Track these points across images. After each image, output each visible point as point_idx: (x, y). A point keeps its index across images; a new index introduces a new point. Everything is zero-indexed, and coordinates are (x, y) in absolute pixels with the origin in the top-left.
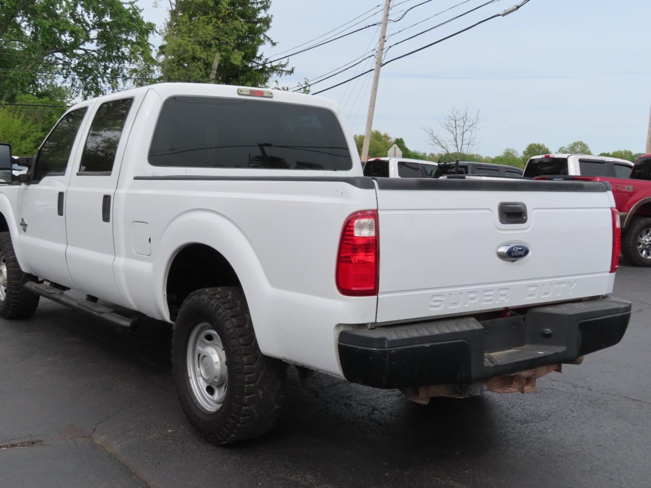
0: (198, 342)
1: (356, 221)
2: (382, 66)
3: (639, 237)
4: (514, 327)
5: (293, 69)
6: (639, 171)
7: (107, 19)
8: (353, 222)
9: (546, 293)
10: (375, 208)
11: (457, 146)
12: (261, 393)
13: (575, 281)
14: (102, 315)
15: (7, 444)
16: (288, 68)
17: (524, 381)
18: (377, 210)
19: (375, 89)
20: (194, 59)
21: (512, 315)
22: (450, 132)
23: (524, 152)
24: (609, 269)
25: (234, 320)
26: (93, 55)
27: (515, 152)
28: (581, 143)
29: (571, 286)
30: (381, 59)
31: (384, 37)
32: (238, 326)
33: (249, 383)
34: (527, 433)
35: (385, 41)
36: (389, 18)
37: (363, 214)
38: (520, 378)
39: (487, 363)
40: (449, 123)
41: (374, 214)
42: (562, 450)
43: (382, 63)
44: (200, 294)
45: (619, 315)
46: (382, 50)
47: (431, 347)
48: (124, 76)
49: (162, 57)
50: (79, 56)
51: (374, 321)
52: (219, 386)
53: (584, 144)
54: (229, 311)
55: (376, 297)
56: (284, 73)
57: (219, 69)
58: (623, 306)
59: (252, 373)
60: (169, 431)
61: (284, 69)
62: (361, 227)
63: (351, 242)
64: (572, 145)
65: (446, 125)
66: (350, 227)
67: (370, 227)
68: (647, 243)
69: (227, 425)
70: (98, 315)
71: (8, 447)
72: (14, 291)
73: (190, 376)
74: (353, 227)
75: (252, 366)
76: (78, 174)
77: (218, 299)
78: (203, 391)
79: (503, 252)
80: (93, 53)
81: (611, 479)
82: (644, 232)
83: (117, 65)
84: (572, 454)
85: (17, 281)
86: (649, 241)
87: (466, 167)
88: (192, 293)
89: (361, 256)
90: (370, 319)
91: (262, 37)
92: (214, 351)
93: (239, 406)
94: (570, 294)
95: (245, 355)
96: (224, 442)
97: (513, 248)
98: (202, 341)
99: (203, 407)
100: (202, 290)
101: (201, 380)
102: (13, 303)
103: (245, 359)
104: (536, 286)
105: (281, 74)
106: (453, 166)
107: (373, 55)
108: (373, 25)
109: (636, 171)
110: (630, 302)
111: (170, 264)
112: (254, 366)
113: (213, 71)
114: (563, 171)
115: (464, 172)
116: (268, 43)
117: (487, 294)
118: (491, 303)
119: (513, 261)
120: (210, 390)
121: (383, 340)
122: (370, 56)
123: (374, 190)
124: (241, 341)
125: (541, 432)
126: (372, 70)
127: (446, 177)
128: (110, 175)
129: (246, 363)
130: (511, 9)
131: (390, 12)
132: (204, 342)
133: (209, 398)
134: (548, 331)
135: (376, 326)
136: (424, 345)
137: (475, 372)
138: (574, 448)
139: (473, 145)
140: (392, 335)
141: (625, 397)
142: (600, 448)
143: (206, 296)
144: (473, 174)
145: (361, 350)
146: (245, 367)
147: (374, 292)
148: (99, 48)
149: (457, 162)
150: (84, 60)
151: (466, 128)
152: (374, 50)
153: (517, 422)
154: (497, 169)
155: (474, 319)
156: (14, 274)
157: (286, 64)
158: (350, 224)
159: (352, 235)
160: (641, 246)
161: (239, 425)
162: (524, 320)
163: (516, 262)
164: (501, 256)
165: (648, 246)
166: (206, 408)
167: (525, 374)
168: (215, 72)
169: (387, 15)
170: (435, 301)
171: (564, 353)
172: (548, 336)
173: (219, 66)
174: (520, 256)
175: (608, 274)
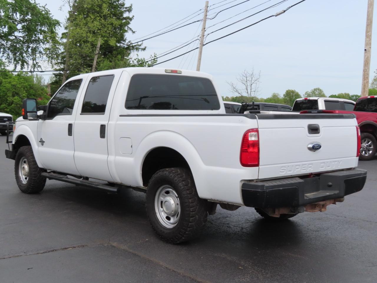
0: (161, 195)
1: (249, 134)
2: (203, 46)
3: (361, 144)
4: (315, 182)
5: (145, 47)
6: (358, 107)
7: (29, 17)
8: (248, 134)
9: (328, 166)
10: (257, 127)
11: (248, 93)
12: (197, 216)
13: (341, 161)
14: (98, 187)
15: (71, 247)
16: (142, 47)
17: (322, 206)
18: (258, 129)
19: (200, 59)
20: (86, 42)
21: (314, 177)
22: (243, 84)
23: (284, 95)
24: (356, 155)
25: (183, 182)
26: (20, 39)
27: (279, 95)
28: (319, 89)
29: (339, 163)
30: (203, 41)
31: (204, 29)
32: (186, 185)
33: (192, 212)
34: (319, 235)
35: (205, 31)
36: (207, 17)
37: (252, 130)
38: (320, 205)
39: (305, 198)
40: (243, 79)
41: (257, 131)
42: (337, 241)
43: (204, 44)
44: (163, 171)
45: (362, 176)
46: (204, 36)
47: (283, 189)
48: (40, 52)
49: (65, 40)
50: (11, 40)
51: (257, 178)
52: (173, 216)
53: (320, 90)
54: (180, 178)
55: (258, 167)
56: (140, 50)
57: (101, 48)
58: (363, 172)
59: (193, 207)
60: (147, 239)
61: (140, 47)
62: (251, 136)
63: (248, 143)
64: (313, 90)
65: (241, 80)
66: (247, 136)
67: (255, 136)
68: (365, 147)
69: (181, 233)
70: (96, 186)
71: (72, 248)
72: (33, 178)
73: (156, 212)
74: (248, 136)
75: (193, 204)
76: (81, 114)
77: (174, 173)
78: (164, 219)
79: (310, 147)
80: (20, 38)
81: (362, 251)
82: (363, 141)
83: (35, 45)
84: (342, 243)
85: (35, 173)
86: (366, 146)
87: (258, 106)
88: (158, 171)
89: (251, 150)
90: (256, 178)
91: (126, 28)
92: (171, 199)
93: (187, 223)
94: (339, 167)
95: (190, 199)
96: (178, 242)
97: (314, 145)
98: (163, 195)
99: (164, 226)
100: (164, 169)
101: (163, 214)
102: (33, 184)
103: (190, 200)
104: (324, 163)
105: (138, 50)
106: (251, 105)
107: (198, 39)
108: (197, 21)
109: (357, 107)
110: (366, 171)
111: (145, 158)
112: (194, 204)
113: (97, 48)
114: (315, 107)
115: (258, 108)
116: (130, 32)
117: (303, 166)
118: (305, 171)
119: (315, 151)
120: (168, 218)
121: (263, 186)
122: (196, 40)
123: (256, 120)
124: (188, 192)
125: (326, 235)
126: (198, 48)
127: (249, 112)
128: (104, 114)
129: (191, 202)
130: (281, 12)
131: (208, 14)
132: (165, 195)
133: (168, 222)
134: (330, 184)
135: (258, 180)
136: (280, 188)
137: (301, 202)
138: (343, 240)
139: (258, 92)
140: (267, 184)
141: (363, 220)
142: (355, 240)
143: (167, 172)
144: (263, 110)
145: (253, 191)
146: (191, 204)
147: (257, 165)
148: (24, 35)
149: (253, 102)
150: (15, 43)
151: (253, 81)
152: (199, 36)
153: (314, 231)
154: (276, 106)
155: (298, 178)
156: (33, 169)
157: (141, 44)
158: (247, 135)
159: (248, 140)
160: (362, 149)
161: (187, 233)
162: (319, 179)
163: (316, 152)
164: (310, 149)
165: (366, 149)
166: (166, 227)
167: (322, 203)
168: (98, 49)
169: (206, 16)
170: (282, 169)
171: (338, 194)
172: (330, 186)
173: (101, 46)
174: (318, 149)
175: (356, 157)
